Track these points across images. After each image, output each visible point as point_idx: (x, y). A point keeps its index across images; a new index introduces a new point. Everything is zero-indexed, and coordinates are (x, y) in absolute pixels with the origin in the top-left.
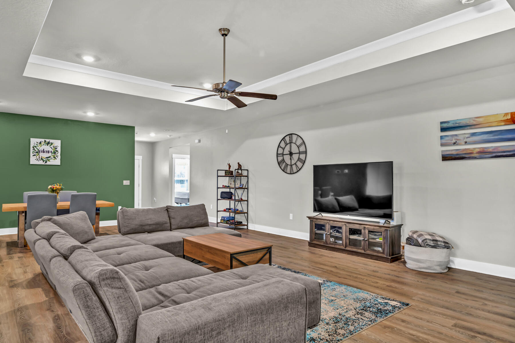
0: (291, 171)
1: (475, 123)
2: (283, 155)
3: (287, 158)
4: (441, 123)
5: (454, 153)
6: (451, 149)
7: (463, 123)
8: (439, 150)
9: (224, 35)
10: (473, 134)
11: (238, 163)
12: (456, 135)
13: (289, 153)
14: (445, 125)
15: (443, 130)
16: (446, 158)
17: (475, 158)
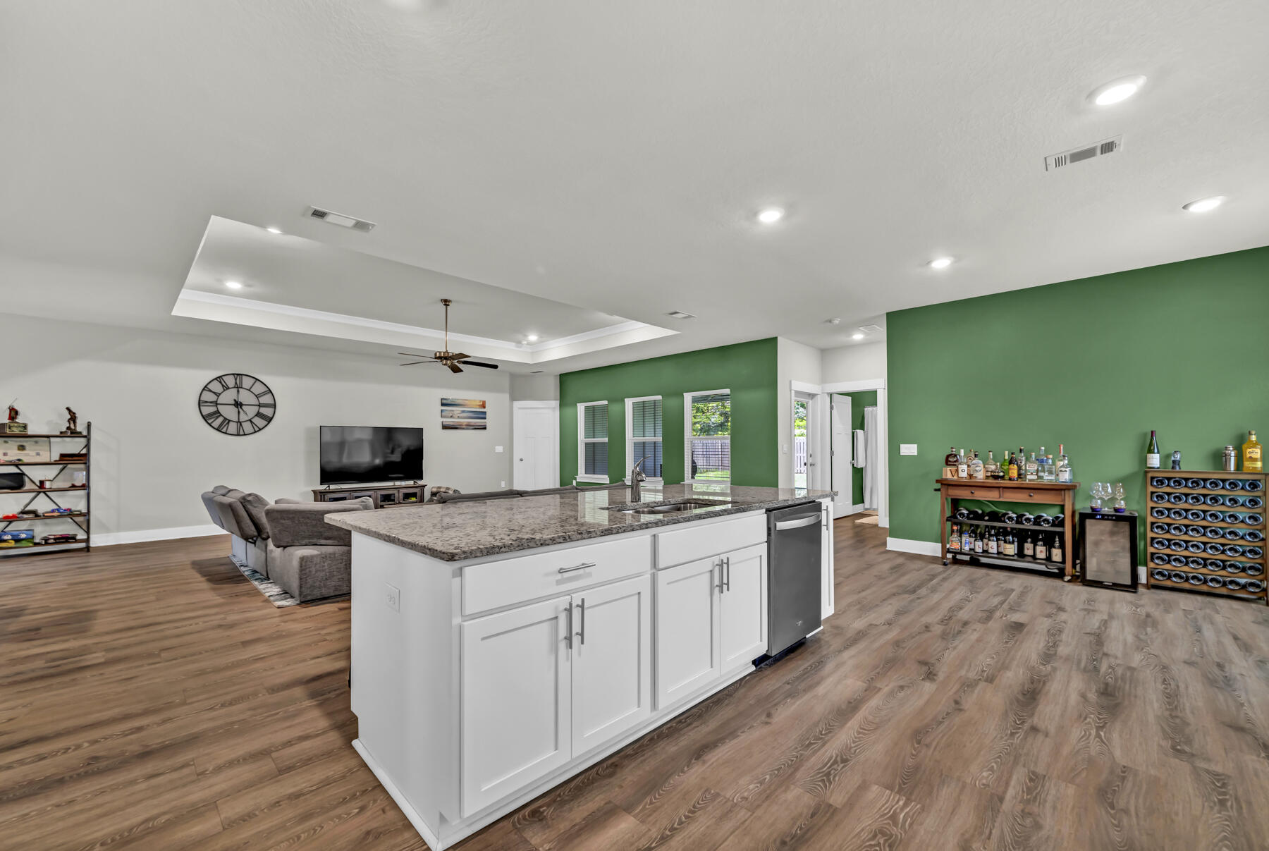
0: (238, 430)
1: (463, 403)
2: (217, 404)
3: (229, 412)
4: (442, 399)
5: (451, 424)
6: (448, 421)
7: (458, 402)
8: (439, 421)
9: (447, 305)
10: (463, 412)
11: (68, 409)
12: (453, 411)
13: (233, 403)
14: (444, 402)
15: (443, 405)
16: (445, 427)
17: (463, 429)
